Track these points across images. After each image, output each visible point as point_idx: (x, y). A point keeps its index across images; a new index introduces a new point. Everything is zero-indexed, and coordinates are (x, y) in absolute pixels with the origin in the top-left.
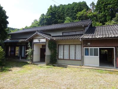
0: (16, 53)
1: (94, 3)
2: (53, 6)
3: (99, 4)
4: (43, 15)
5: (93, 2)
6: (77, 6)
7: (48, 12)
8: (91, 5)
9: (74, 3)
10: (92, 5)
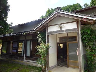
0: (19, 51)
1: (88, 4)
2: (50, 9)
3: (93, 4)
4: (43, 16)
5: (86, 3)
6: (72, 7)
7: (46, 14)
8: (84, 6)
9: (68, 6)
10: (86, 6)
